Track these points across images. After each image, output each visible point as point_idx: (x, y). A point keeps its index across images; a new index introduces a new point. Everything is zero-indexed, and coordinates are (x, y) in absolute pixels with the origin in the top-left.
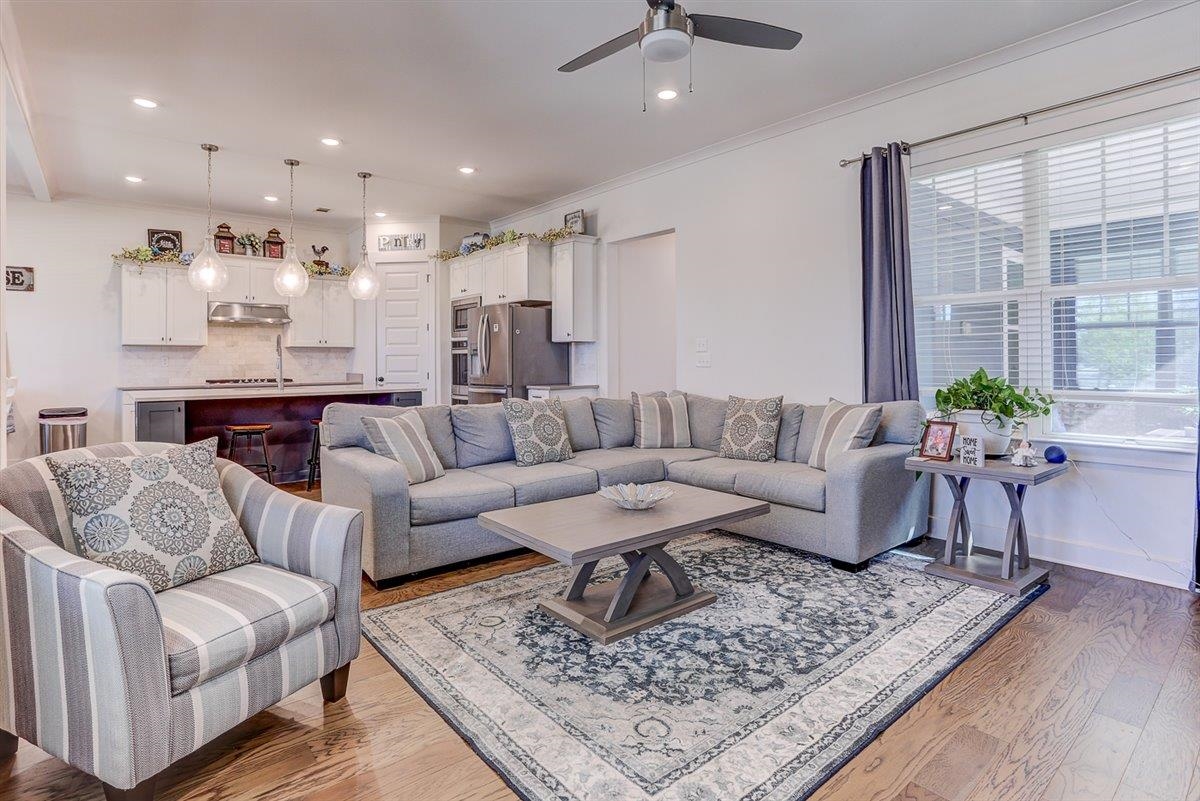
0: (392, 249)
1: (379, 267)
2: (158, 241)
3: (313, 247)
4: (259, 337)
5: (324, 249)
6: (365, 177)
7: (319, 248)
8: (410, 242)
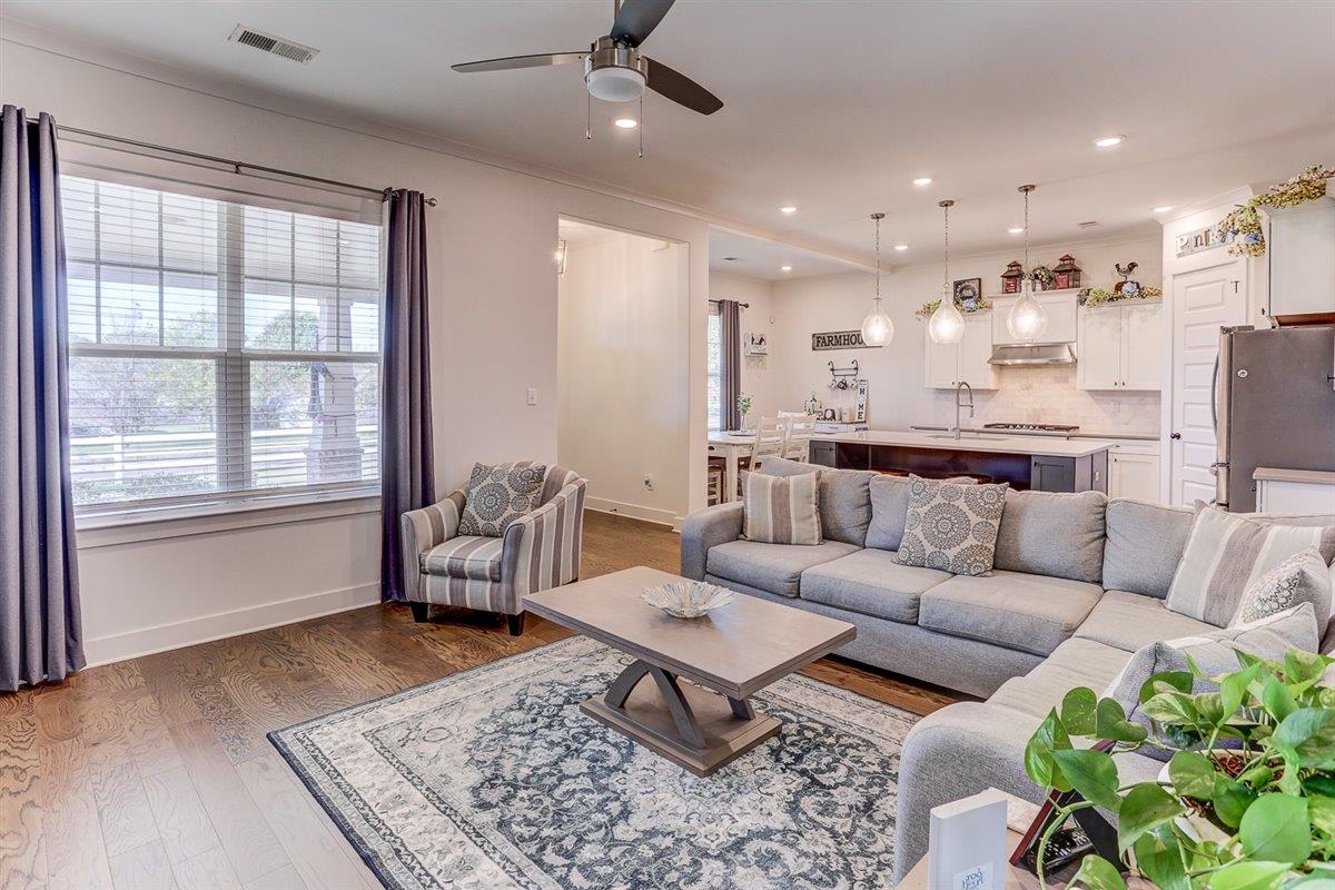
0: (1192, 252)
1: (1178, 280)
2: (961, 291)
3: (1117, 266)
4: (1056, 378)
5: (1132, 266)
6: (1027, 190)
7: (1124, 266)
8: (1214, 237)
